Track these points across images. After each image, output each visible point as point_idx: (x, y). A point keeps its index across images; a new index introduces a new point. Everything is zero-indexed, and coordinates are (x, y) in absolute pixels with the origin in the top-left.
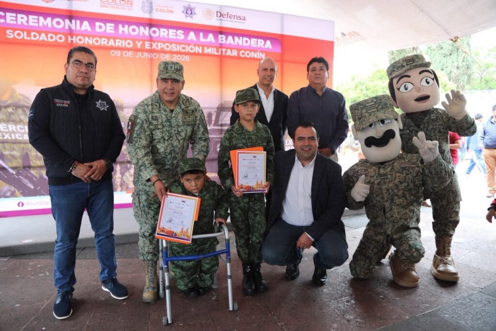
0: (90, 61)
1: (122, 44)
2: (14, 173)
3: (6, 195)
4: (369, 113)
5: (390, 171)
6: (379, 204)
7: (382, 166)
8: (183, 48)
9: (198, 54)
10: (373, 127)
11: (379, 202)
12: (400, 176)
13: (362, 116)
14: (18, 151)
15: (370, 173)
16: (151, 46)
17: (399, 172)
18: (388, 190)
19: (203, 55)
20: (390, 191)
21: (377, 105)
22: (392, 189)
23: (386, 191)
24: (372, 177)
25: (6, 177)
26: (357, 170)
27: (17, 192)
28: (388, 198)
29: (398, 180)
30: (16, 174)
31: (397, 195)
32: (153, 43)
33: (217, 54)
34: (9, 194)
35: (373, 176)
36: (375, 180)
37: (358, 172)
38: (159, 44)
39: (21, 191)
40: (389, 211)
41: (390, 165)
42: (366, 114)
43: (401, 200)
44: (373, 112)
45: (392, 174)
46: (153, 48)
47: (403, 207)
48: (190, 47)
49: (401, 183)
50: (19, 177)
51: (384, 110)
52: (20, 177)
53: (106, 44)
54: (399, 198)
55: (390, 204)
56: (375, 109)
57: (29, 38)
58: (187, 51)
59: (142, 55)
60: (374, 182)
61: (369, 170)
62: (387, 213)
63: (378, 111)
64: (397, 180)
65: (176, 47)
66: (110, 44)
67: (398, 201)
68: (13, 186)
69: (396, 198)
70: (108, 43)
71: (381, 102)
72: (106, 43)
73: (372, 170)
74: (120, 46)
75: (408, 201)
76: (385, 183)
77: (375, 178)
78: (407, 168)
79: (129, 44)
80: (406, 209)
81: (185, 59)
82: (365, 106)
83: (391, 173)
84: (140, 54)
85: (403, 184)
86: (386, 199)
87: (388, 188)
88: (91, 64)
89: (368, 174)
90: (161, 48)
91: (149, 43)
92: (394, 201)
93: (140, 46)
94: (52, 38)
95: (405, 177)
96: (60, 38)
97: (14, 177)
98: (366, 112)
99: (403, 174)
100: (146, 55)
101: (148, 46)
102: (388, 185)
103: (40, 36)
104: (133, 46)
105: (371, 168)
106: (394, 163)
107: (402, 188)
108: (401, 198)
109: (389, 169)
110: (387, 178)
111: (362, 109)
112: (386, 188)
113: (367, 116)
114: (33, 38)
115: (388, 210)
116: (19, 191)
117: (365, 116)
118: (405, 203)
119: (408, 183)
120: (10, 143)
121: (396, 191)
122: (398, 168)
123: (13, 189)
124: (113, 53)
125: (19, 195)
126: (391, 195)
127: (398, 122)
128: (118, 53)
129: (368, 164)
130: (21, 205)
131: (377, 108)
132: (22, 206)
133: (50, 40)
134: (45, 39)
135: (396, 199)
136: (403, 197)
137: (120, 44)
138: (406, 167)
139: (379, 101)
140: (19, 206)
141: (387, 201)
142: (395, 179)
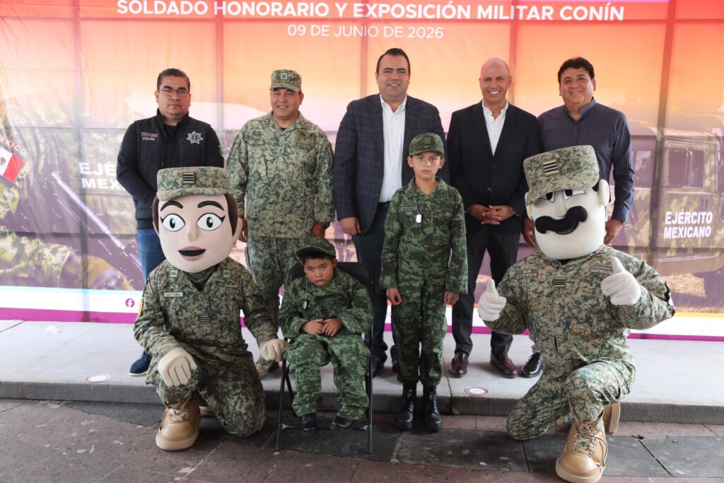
0: (181, 86)
1: (308, 12)
2: (123, 248)
3: (108, 284)
4: (547, 176)
5: (573, 277)
6: (545, 328)
7: (564, 266)
8: (430, 11)
9: (464, 21)
10: (552, 200)
11: (546, 325)
12: (586, 287)
13: (537, 181)
14: (130, 211)
15: (539, 277)
16: (366, 10)
17: (586, 281)
18: (562, 307)
19: (474, 21)
20: (566, 309)
21: (560, 165)
22: (569, 307)
23: (558, 309)
24: (541, 283)
25: (110, 254)
26: (522, 268)
27: (125, 281)
28: (561, 320)
29: (582, 294)
30: (126, 250)
31: (576, 318)
32: (368, 5)
33: (507, 18)
34: (113, 283)
35: (543, 282)
36: (544, 288)
37: (522, 272)
38: (381, 6)
39: (132, 280)
40: (563, 342)
41: (575, 266)
42: (542, 178)
43: (581, 327)
44: (554, 175)
45: (573, 283)
46: (368, 15)
47: (583, 338)
48: (445, 8)
49: (586, 299)
50: (129, 256)
51: (573, 173)
52: (131, 255)
53: (280, 14)
54: (579, 323)
55: (564, 330)
56: (557, 171)
57: (151, 12)
58: (438, 17)
59: (347, 32)
60: (542, 292)
61: (540, 272)
62: (559, 345)
63: (561, 175)
64: (580, 293)
65: (417, 10)
66: (286, 13)
67: (576, 327)
68: (121, 271)
69: (574, 321)
70: (282, 11)
71: (569, 160)
72: (278, 11)
73: (544, 272)
74: (306, 15)
75: (595, 331)
76: (559, 296)
77: (546, 285)
78: (600, 276)
79: (322, 9)
80: (588, 341)
81: (434, 34)
82: (541, 165)
83: (573, 280)
84: (342, 28)
85: (590, 302)
86: (557, 322)
87: (562, 304)
88: (183, 89)
89: (537, 277)
90: (384, 14)
91: (360, 5)
92: (570, 327)
93: (344, 12)
94: (187, 8)
95: (593, 289)
96: (201, 8)
97: (123, 255)
98: (542, 176)
99: (591, 285)
100: (355, 30)
101: (358, 13)
102: (563, 300)
103: (168, 7)
104: (330, 13)
105: (543, 268)
106: (583, 263)
107: (586, 307)
108: (580, 323)
109: (571, 273)
110: (564, 288)
111: (537, 169)
112: (560, 304)
113: (544, 181)
114: (157, 12)
115: (560, 340)
116: (128, 279)
117: (541, 182)
118: (588, 332)
119: (598, 300)
120: (118, 196)
121: (575, 311)
122: (585, 273)
123: (119, 274)
124: (292, 30)
125: (128, 287)
126: (566, 315)
127: (599, 195)
128: (301, 29)
129: (541, 261)
130: (130, 303)
131: (560, 169)
132: (132, 306)
133: (183, 12)
134: (176, 10)
135: (573, 324)
136: (586, 321)
137: (305, 11)
138: (598, 274)
139: (565, 158)
140: (128, 306)
141: (559, 325)
142: (576, 291)
